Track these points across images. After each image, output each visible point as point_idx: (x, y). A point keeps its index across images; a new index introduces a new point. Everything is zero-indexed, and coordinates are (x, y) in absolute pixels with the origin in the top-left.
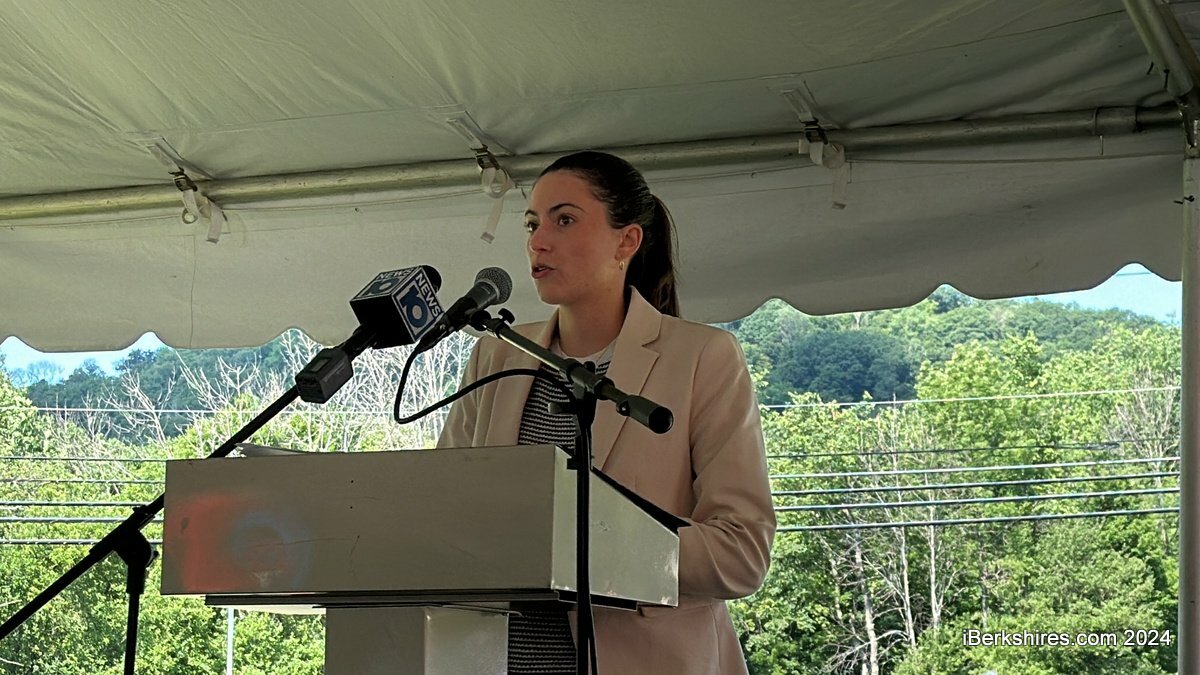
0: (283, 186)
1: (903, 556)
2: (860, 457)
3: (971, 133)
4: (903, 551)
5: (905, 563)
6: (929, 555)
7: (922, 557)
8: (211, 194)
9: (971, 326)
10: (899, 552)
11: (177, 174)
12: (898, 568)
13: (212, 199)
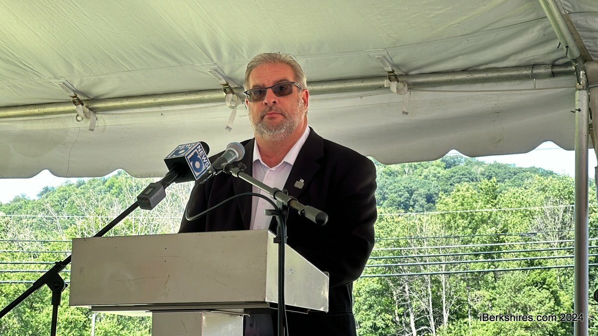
0: (126, 103)
1: (429, 289)
2: (408, 240)
3: (470, 77)
4: (429, 287)
5: (430, 292)
6: (442, 289)
7: (439, 290)
8: (90, 107)
9: (463, 175)
10: (427, 288)
11: (74, 97)
12: (427, 296)
13: (91, 109)
